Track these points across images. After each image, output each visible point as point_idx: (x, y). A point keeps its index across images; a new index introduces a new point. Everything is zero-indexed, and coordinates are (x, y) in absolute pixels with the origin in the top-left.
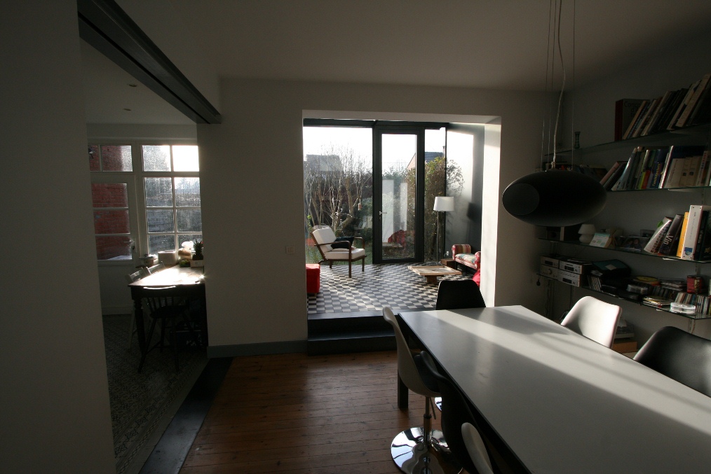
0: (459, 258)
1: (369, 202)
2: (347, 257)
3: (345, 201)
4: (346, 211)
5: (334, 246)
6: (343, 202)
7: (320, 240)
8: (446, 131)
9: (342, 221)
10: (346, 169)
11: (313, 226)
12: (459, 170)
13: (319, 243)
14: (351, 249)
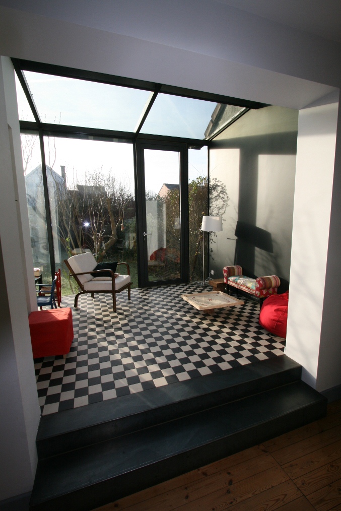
0: (234, 281)
1: (132, 222)
2: (110, 288)
3: (107, 222)
4: (109, 232)
5: (95, 274)
6: (106, 223)
7: (76, 269)
8: (209, 149)
9: (105, 243)
10: (109, 192)
11: (73, 249)
12: (223, 188)
13: (76, 272)
14: (113, 278)
